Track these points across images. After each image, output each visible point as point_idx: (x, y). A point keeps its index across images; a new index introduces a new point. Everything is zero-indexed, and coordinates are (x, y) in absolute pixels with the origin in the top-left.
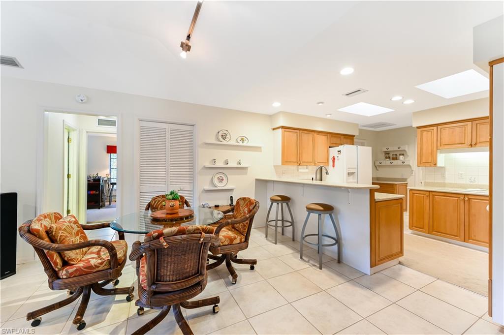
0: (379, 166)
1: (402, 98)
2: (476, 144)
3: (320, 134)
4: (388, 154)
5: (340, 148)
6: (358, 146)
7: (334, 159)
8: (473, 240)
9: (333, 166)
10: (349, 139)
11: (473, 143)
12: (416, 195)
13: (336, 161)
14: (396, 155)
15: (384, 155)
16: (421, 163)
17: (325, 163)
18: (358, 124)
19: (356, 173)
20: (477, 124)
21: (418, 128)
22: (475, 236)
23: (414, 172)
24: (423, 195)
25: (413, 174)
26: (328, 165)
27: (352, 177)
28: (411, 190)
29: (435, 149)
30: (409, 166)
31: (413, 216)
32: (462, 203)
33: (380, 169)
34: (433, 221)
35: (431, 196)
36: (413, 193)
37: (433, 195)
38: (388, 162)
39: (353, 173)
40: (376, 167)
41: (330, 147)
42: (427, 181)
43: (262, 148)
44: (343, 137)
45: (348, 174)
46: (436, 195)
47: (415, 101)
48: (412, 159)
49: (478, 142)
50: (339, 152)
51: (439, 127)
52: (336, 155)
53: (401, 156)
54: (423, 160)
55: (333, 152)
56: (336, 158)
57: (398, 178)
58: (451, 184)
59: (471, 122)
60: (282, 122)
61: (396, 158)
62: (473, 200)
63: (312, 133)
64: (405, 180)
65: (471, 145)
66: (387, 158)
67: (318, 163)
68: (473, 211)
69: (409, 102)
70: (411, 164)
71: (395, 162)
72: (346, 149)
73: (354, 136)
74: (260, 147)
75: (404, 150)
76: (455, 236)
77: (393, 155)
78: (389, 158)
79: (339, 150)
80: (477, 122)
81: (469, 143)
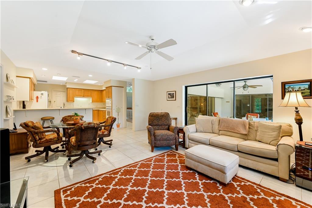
7: (37, 97)
9: (37, 101)
20: (84, 90)
49: (85, 96)
51: (75, 89)
52: (39, 95)
79: (42, 93)
81: (83, 95)
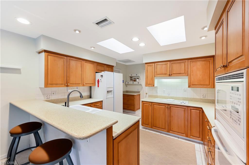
0: (128, 84)
1: (138, 39)
2: (171, 75)
3: (88, 62)
4: (132, 78)
5: (103, 73)
6: (114, 73)
7: (98, 81)
8: (172, 131)
9: (98, 86)
10: (110, 68)
11: (171, 74)
12: (145, 104)
13: (100, 83)
14: (135, 79)
15: (130, 78)
16: (147, 84)
17: (93, 84)
18: (116, 59)
19: (113, 91)
20: (172, 63)
21: (146, 63)
22: (173, 129)
23: (143, 88)
24: (148, 105)
25: (143, 89)
26: (95, 85)
27: (110, 93)
28: (142, 101)
29: (154, 77)
30: (141, 85)
31: (143, 117)
32: (167, 109)
33: (128, 86)
34: (153, 120)
35: (152, 105)
36: (144, 103)
37: (153, 105)
38: (131, 82)
39: (111, 91)
40: (126, 85)
41: (96, 73)
42: (149, 94)
43: (21, 70)
44: (106, 66)
45: (108, 92)
46: (155, 105)
47: (145, 44)
48: (142, 81)
49: (172, 74)
50: (101, 76)
51: (156, 64)
52: (100, 78)
53: (138, 79)
54: (148, 83)
55: (98, 75)
56: (100, 80)
57: (136, 91)
58: (160, 96)
59: (169, 62)
60: (43, 46)
61: (135, 80)
62: (172, 108)
63: (80, 60)
64: (139, 92)
65: (170, 75)
66: (131, 80)
67: (86, 84)
68: (172, 114)
69: (142, 45)
70: (142, 84)
71: (135, 83)
72: (106, 74)
73: (113, 66)
74: (20, 69)
75: (139, 76)
76: (163, 129)
77: (134, 78)
78: (132, 80)
79: (102, 75)
80: (172, 62)
81: (169, 74)
